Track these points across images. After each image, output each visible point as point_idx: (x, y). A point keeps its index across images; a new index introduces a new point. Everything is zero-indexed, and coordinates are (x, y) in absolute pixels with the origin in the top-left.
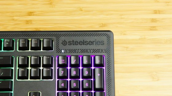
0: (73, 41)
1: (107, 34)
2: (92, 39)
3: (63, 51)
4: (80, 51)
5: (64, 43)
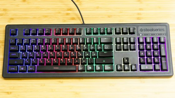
0: (146, 29)
1: (166, 25)
2: (155, 28)
3: (141, 35)
4: (150, 34)
5: (141, 30)
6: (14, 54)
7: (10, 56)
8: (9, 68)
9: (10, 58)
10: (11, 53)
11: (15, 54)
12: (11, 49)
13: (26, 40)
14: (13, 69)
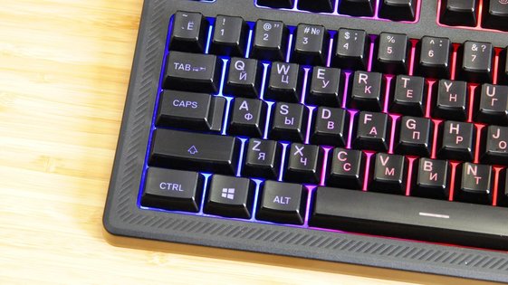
6: (185, 104)
7: (164, 112)
8: (150, 180)
9: (164, 122)
10: (167, 93)
11: (195, 105)
12: (170, 74)
13: (267, 27)
14: (175, 187)
